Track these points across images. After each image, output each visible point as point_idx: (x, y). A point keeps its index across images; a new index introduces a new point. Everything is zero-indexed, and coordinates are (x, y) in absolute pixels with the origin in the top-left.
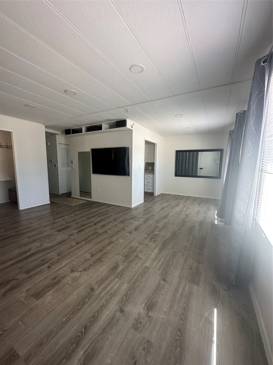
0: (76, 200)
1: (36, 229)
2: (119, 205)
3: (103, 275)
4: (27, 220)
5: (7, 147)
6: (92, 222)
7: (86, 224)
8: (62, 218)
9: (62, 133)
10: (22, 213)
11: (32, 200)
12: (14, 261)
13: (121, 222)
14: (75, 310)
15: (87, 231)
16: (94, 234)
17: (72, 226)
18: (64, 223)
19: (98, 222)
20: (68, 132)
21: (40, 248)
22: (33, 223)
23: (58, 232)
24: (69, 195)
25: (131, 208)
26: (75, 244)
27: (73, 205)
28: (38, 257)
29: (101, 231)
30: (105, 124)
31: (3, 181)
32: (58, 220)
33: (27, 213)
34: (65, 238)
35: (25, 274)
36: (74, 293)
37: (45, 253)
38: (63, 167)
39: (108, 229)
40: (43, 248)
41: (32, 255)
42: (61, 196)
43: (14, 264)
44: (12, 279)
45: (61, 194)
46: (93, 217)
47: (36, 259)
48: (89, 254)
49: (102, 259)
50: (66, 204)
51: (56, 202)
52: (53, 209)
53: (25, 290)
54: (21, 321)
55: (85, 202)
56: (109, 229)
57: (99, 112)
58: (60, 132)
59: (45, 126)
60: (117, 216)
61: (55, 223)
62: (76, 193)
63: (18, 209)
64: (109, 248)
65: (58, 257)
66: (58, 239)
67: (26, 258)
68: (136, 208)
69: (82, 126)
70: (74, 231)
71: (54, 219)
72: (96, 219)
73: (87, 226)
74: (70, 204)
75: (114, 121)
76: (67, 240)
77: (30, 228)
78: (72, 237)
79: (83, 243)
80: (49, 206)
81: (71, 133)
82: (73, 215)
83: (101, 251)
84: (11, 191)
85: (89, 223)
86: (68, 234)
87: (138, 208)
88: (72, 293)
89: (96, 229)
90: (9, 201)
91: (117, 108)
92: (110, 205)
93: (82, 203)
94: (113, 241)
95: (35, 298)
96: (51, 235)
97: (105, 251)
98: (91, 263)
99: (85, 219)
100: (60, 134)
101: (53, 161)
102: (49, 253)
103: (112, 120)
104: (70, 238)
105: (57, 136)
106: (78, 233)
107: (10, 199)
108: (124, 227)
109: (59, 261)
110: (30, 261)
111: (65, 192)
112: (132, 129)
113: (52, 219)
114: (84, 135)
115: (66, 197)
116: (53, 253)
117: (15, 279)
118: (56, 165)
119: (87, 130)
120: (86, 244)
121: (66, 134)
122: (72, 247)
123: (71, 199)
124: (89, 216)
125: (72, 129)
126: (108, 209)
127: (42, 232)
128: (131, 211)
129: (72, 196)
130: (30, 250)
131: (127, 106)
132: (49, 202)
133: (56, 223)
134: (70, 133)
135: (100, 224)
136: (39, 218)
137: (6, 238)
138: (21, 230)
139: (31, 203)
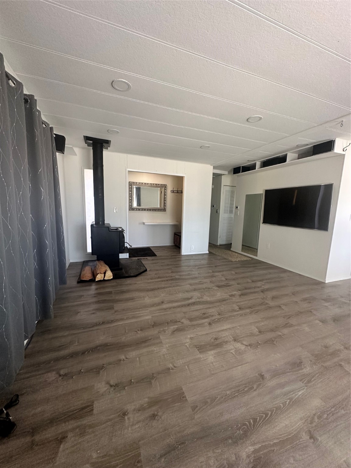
0: (237, 254)
1: (196, 278)
2: (301, 274)
3: (278, 365)
4: (188, 266)
5: (178, 192)
6: (259, 287)
7: (250, 288)
8: (222, 273)
9: (229, 173)
10: (183, 258)
11: (192, 247)
12: (179, 304)
13: (305, 300)
14: (241, 390)
15: (252, 297)
16: (262, 304)
17: (233, 285)
18: (223, 279)
19: (268, 290)
20: (237, 170)
21: (200, 300)
22: (193, 271)
23: (218, 288)
24: (228, 246)
25: (325, 283)
26: (238, 308)
27: (233, 260)
28: (199, 308)
29: (272, 304)
30: (292, 153)
31: (171, 225)
32: (216, 274)
33: (188, 260)
34: (225, 297)
35: (188, 321)
36: (238, 367)
37: (206, 307)
38: (224, 213)
39: (283, 304)
40: (203, 300)
41: (194, 304)
42: (218, 246)
43: (179, 307)
44: (178, 320)
45: (219, 245)
46: (260, 281)
47: (197, 309)
48: (255, 328)
49: (275, 343)
50: (225, 257)
51: (214, 253)
52: (212, 260)
53: (189, 337)
54: (187, 366)
55: (248, 259)
56: (285, 305)
57: (286, 137)
58: (227, 172)
59: (213, 167)
60: (297, 289)
61: (213, 277)
62: (237, 246)
63: (180, 253)
64: (286, 331)
65: (218, 317)
66: (218, 296)
67: (189, 305)
68: (334, 285)
69: (257, 161)
70: (235, 292)
71: (213, 272)
72: (263, 285)
73: (252, 290)
74: (230, 258)
75: (310, 145)
76: (227, 300)
77: (191, 275)
78: (234, 299)
79: (248, 311)
80: (206, 256)
81: (241, 172)
82: (233, 272)
83: (272, 330)
84: (176, 235)
85: (255, 288)
86: (229, 294)
87: (339, 285)
88: (236, 367)
89: (264, 298)
90: (173, 244)
91: (322, 124)
92: (285, 271)
93: (245, 259)
94: (292, 323)
95: (198, 350)
96: (211, 289)
97: (280, 334)
98: (260, 342)
99: (249, 281)
100: (227, 174)
101: (215, 206)
102: (210, 308)
103: (307, 145)
104: (232, 299)
105: (223, 176)
106: (240, 295)
107: (174, 243)
108: (312, 309)
109: (220, 321)
110: (193, 310)
111: (224, 243)
112: (344, 154)
113: (211, 271)
114: (258, 172)
115: (225, 249)
116: (213, 310)
117: (181, 322)
118: (218, 211)
119: (262, 166)
120: (251, 313)
121: (234, 173)
122: (234, 311)
123: (231, 252)
124: (255, 279)
125: (242, 167)
126: (282, 275)
127: (202, 282)
128: (323, 287)
129: (231, 249)
130: (191, 298)
131: (344, 116)
132: (208, 252)
133: (215, 277)
134: (239, 172)
135: (270, 294)
136: (199, 267)
137: (172, 280)
138: (183, 275)
139: (192, 249)
